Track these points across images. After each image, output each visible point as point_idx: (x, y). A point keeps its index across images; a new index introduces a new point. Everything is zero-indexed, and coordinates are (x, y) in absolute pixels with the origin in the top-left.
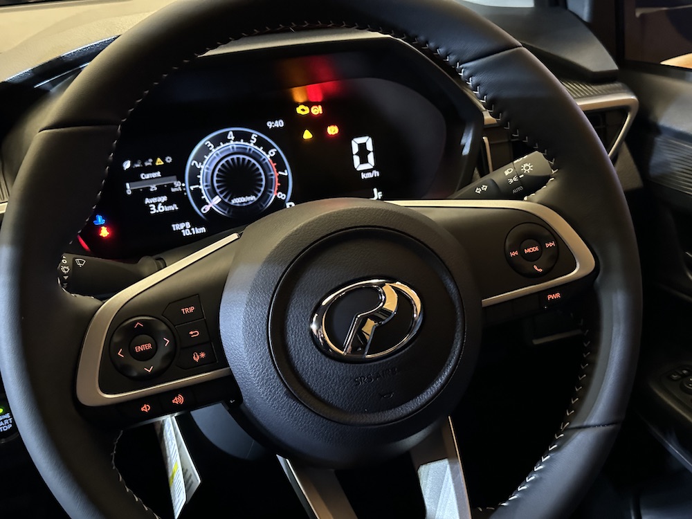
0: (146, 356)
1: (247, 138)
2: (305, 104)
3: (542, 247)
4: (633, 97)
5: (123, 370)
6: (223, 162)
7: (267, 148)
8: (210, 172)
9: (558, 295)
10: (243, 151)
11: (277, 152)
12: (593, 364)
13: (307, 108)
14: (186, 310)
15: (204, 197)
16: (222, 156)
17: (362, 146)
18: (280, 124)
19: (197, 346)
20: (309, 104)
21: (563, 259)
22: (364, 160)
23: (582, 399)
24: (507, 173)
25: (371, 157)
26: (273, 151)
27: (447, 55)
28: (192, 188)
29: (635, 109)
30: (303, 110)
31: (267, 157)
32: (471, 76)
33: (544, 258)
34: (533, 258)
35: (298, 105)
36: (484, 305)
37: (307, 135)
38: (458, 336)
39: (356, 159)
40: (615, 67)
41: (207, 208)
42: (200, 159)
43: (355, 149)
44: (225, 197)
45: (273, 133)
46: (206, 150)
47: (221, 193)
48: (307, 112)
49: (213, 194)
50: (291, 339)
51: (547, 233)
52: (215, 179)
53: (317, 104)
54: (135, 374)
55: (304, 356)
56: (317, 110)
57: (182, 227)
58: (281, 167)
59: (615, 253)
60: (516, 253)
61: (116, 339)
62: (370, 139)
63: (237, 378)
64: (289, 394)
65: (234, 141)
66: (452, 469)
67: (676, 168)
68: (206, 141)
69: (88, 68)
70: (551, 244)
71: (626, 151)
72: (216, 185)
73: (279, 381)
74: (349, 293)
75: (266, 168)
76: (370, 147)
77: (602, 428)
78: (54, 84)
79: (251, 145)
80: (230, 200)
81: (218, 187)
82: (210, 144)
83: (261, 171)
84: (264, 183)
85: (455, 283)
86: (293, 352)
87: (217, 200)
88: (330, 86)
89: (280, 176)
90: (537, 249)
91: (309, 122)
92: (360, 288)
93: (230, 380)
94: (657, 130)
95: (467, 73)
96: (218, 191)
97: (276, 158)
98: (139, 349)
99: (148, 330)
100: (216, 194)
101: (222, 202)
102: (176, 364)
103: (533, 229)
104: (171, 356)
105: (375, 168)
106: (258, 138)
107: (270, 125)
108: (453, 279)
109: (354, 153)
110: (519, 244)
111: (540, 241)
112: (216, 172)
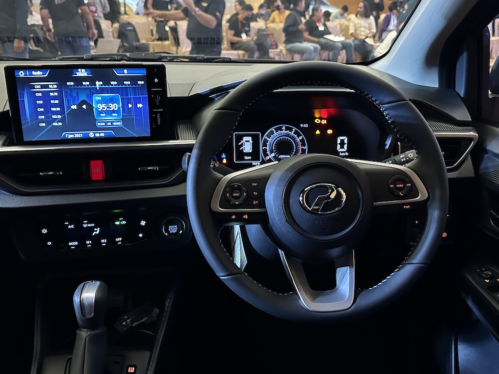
0: (236, 198)
1: (291, 130)
2: (319, 118)
3: (405, 186)
4: (477, 135)
5: (228, 201)
6: (278, 139)
7: (299, 135)
8: (272, 142)
9: (409, 207)
10: (288, 135)
11: (303, 138)
12: (420, 239)
13: (319, 120)
14: (254, 184)
15: (268, 153)
16: (278, 136)
17: (342, 141)
18: (306, 126)
19: (256, 198)
20: (321, 119)
21: (414, 192)
22: (342, 147)
23: (412, 253)
24: (401, 156)
25: (346, 146)
26: (301, 137)
27: (376, 101)
28: (263, 148)
29: (476, 140)
30: (318, 121)
31: (298, 139)
32: (384, 110)
33: (405, 190)
34: (400, 189)
35: (316, 118)
36: (374, 205)
37: (318, 132)
38: (359, 213)
39: (339, 146)
40: (471, 120)
41: (268, 158)
42: (269, 136)
43: (339, 142)
44: (277, 154)
45: (303, 129)
46: (272, 133)
47: (275, 152)
48: (319, 122)
49: (272, 152)
50: (291, 201)
51: (408, 180)
52: (274, 145)
53: (324, 119)
54: (232, 203)
55: (295, 209)
56: (324, 122)
57: (256, 164)
58: (303, 145)
59: (437, 193)
60: (393, 186)
61: (228, 189)
62: (347, 138)
63: (268, 213)
64: (287, 221)
65: (285, 130)
66: (350, 270)
67: (491, 170)
68: (273, 129)
69: (232, 92)
70: (409, 185)
71: (469, 160)
72: (274, 148)
73: (284, 215)
74: (316, 187)
75: (297, 144)
76: (346, 142)
77: (418, 265)
78: (217, 96)
79: (292, 133)
80: (278, 156)
81: (275, 149)
82: (274, 130)
83: (294, 145)
84: (295, 150)
85: (362, 192)
86: (291, 206)
87: (273, 155)
88: (333, 111)
89: (302, 149)
90: (402, 186)
91: (320, 126)
92: (321, 186)
93: (266, 213)
94: (486, 151)
95: (384, 109)
96: (274, 151)
97: (302, 141)
98: (234, 195)
99: (239, 189)
100: (273, 152)
101: (275, 156)
102: (246, 203)
103: (402, 177)
104: (246, 200)
105: (347, 151)
106: (296, 131)
107: (302, 125)
108: (361, 190)
109: (338, 143)
110: (395, 183)
111: (405, 183)
112: (275, 143)
